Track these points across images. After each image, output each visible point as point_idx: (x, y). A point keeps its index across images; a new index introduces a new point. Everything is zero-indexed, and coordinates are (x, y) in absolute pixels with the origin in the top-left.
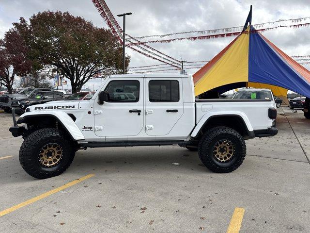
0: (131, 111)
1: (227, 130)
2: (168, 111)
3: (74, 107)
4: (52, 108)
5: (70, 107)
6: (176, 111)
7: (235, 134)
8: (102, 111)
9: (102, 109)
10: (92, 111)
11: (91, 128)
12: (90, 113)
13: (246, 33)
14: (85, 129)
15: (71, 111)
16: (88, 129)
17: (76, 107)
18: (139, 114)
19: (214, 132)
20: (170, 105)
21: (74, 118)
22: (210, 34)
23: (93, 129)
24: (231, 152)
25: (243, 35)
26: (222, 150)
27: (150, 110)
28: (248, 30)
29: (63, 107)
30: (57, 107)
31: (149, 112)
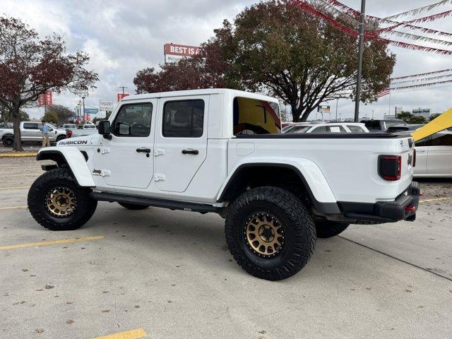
0: (138, 150)
2: (184, 152)
3: (86, 142)
4: (71, 143)
5: (83, 142)
6: (195, 153)
8: (110, 149)
9: (110, 146)
10: (101, 148)
11: (99, 172)
12: (99, 151)
14: (95, 173)
15: (83, 148)
16: (97, 173)
17: (88, 143)
18: (148, 156)
26: (267, 233)
31: (159, 151)
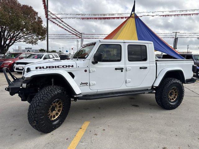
0: (116, 69)
1: (176, 80)
2: (141, 68)
3: (72, 66)
4: (53, 67)
5: (69, 66)
6: (146, 68)
7: (180, 83)
8: (95, 69)
10: (87, 69)
11: (86, 84)
12: (86, 71)
13: (133, 17)
14: (82, 85)
15: (70, 69)
16: (84, 85)
17: (75, 66)
18: (122, 71)
19: (170, 82)
20: (141, 64)
21: (73, 76)
22: (101, 17)
23: (88, 84)
24: (176, 95)
25: (131, 18)
26: (171, 94)
27: (129, 68)
28: (133, 15)
29: (63, 67)
30: (58, 67)
31: (129, 69)
